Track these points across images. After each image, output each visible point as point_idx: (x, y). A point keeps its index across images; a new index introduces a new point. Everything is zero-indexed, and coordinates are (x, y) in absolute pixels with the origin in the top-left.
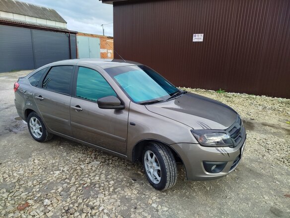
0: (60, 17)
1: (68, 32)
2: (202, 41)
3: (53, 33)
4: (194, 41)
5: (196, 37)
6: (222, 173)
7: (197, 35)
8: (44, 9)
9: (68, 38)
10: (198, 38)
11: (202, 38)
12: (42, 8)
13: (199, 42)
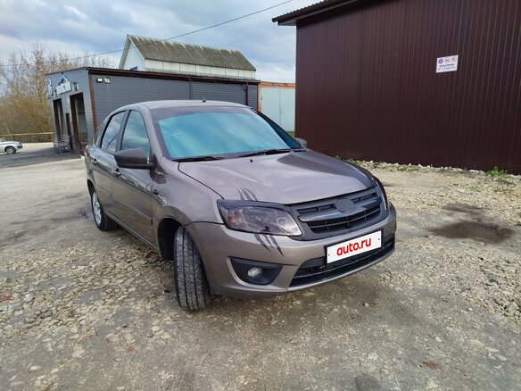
0: (247, 62)
1: (245, 83)
2: (455, 69)
3: (221, 85)
4: (438, 71)
5: (444, 63)
6: (271, 288)
7: (444, 58)
8: (225, 52)
9: (244, 93)
10: (447, 64)
11: (456, 64)
12: (222, 51)
13: (447, 73)
